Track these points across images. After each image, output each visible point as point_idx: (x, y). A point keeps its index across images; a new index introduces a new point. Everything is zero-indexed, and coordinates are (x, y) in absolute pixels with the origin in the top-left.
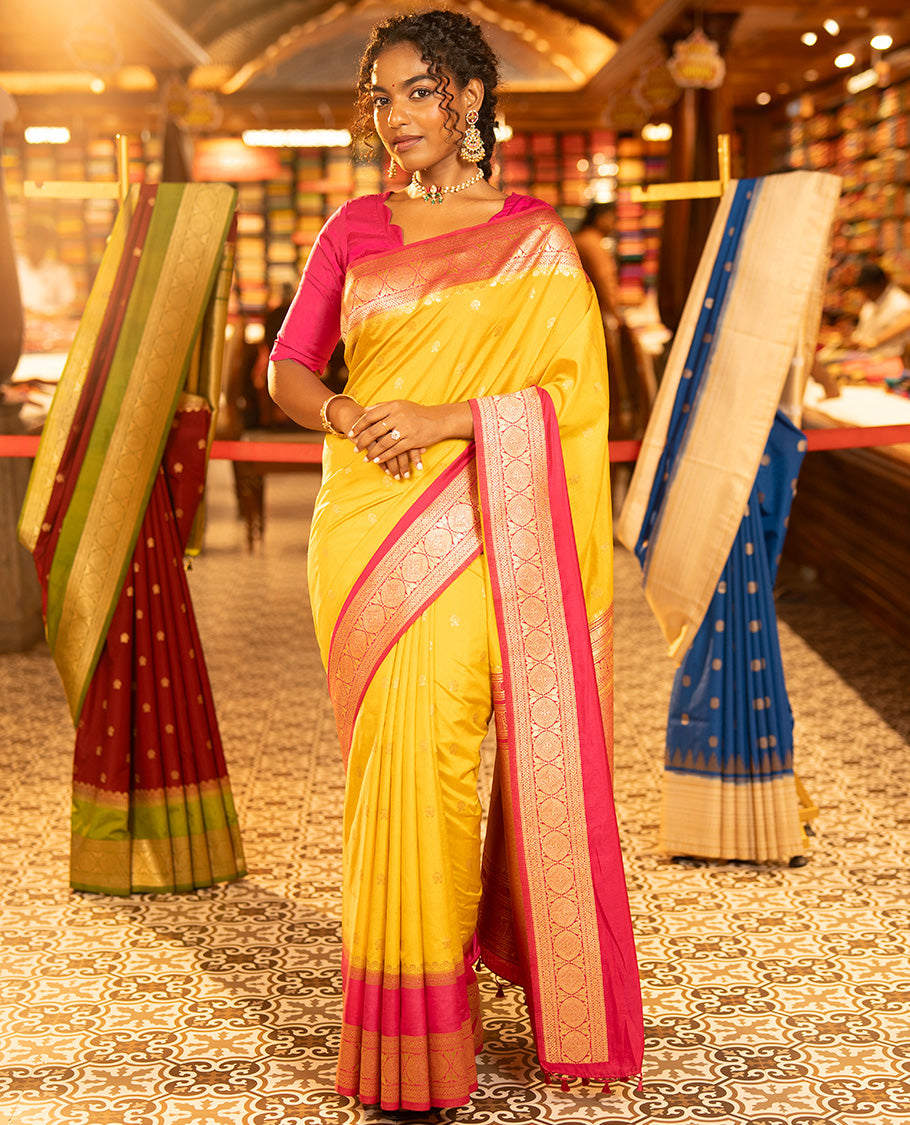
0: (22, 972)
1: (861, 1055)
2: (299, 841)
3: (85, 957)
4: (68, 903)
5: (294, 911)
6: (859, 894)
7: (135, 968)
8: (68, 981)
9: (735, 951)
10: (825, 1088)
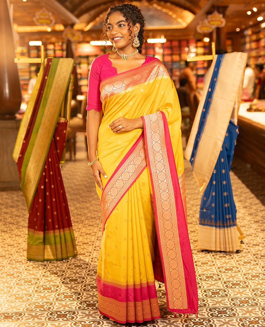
0: (11, 284)
1: (252, 310)
2: (94, 245)
3: (29, 280)
4: (26, 264)
5: (90, 266)
6: (256, 261)
7: (43, 283)
8: (24, 287)
9: (218, 278)
10: (241, 320)
